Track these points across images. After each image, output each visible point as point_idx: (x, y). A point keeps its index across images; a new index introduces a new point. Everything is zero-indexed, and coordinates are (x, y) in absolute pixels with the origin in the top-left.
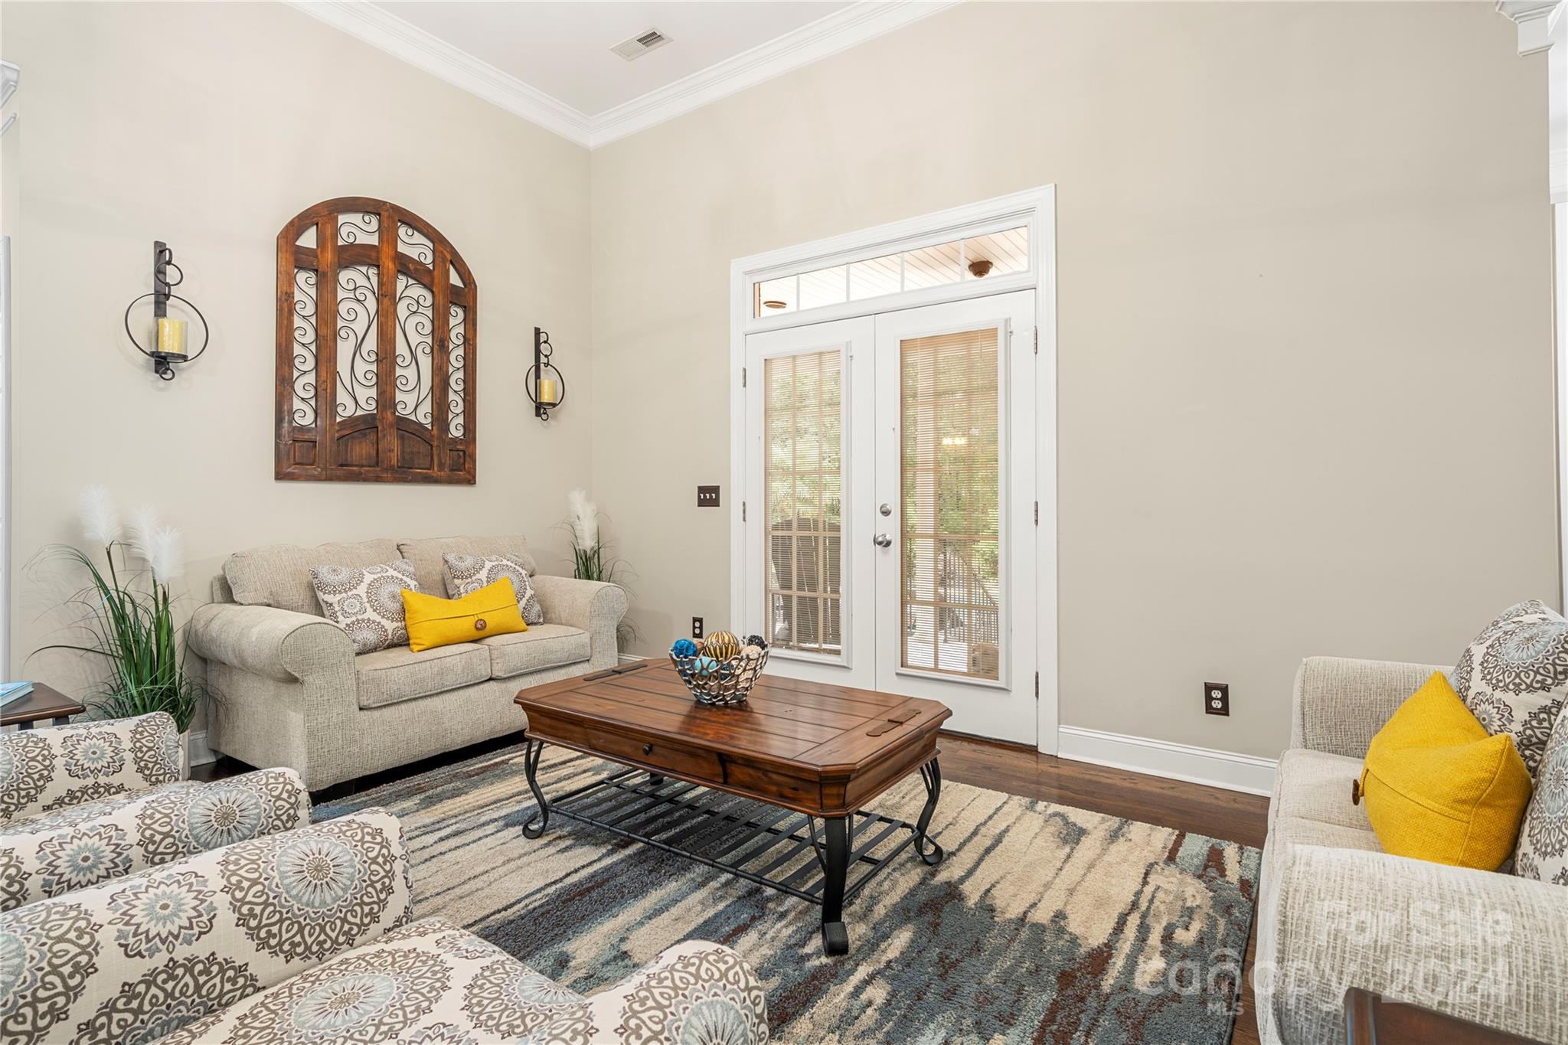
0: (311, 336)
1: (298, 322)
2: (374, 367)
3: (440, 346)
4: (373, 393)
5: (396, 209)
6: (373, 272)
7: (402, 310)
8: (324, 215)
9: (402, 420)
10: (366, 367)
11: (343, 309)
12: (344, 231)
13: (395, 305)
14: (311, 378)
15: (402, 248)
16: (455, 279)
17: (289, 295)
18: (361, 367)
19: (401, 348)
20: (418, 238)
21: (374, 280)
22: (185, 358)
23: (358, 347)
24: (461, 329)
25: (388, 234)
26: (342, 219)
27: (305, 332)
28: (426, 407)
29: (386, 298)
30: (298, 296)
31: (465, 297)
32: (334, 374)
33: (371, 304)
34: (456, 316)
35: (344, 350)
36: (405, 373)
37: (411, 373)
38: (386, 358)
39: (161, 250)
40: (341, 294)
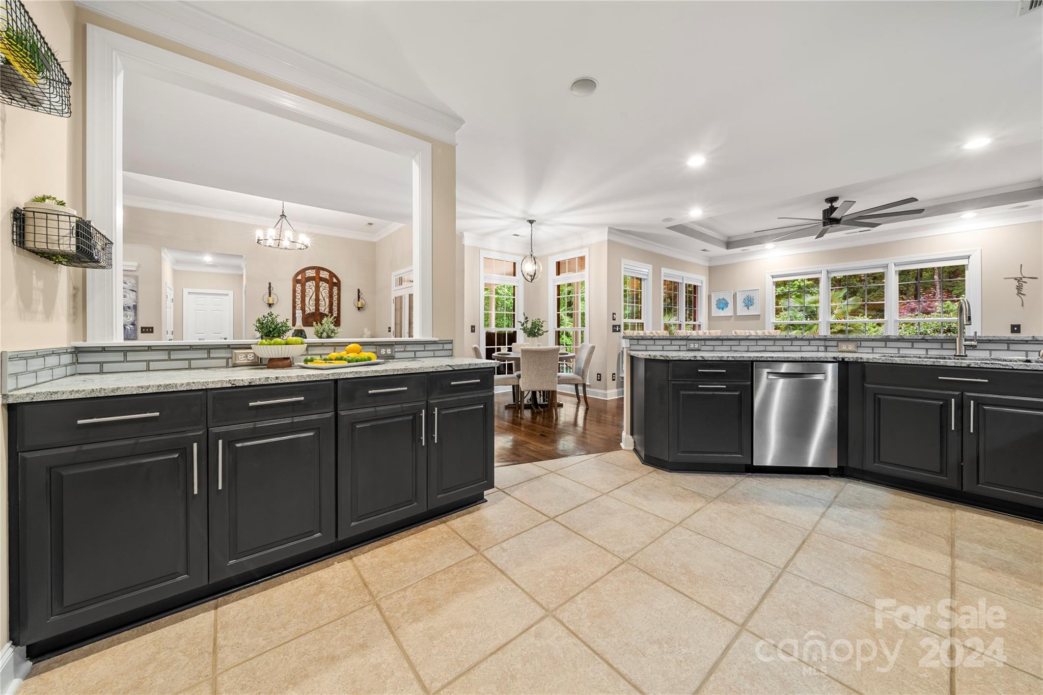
1: (297, 294)
2: (314, 302)
3: (331, 296)
4: (314, 307)
5: (319, 267)
6: (314, 282)
7: (321, 289)
8: (303, 271)
9: (322, 313)
10: (313, 302)
11: (307, 291)
12: (307, 274)
13: (319, 288)
14: (300, 306)
15: (321, 276)
16: (335, 280)
17: (295, 289)
18: (311, 302)
19: (321, 297)
20: (325, 272)
21: (314, 284)
22: (273, 304)
23: (310, 298)
24: (337, 292)
25: (318, 273)
26: (306, 272)
27: (299, 296)
28: (327, 310)
29: (317, 288)
30: (297, 289)
31: (338, 284)
32: (305, 304)
33: (314, 289)
34: (335, 289)
35: (307, 299)
36: (322, 303)
37: (323, 303)
38: (317, 300)
39: (270, 284)
40: (306, 287)
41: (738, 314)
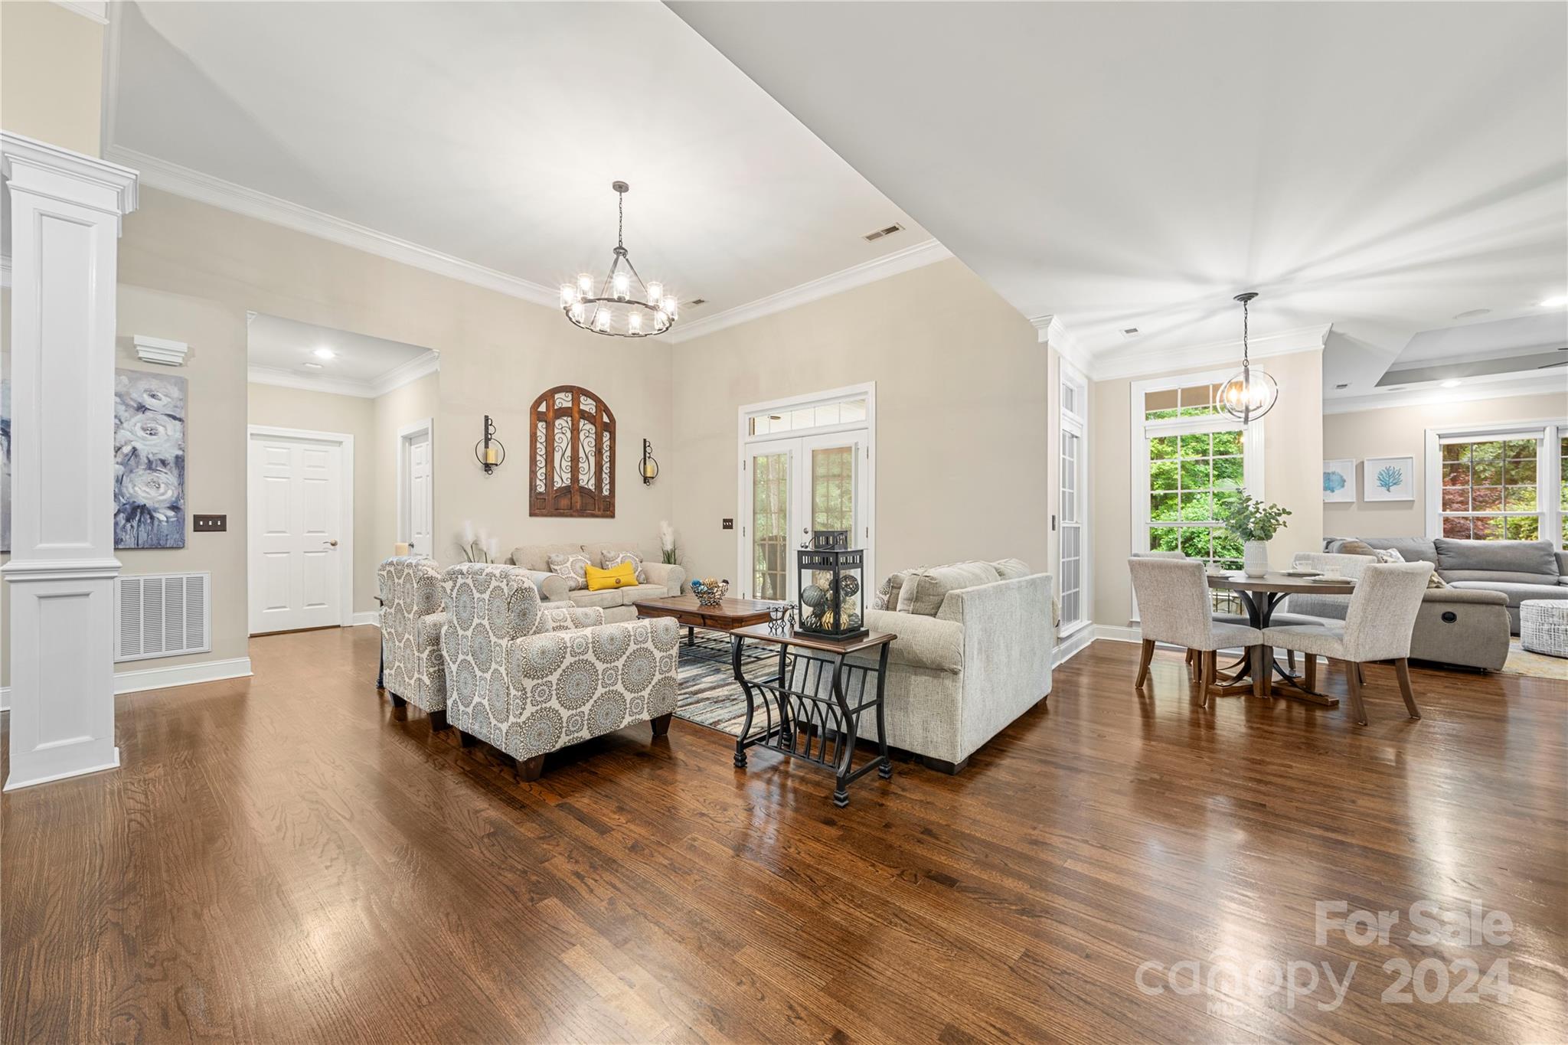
0: (544, 452)
1: (538, 445)
2: (570, 464)
3: (599, 452)
4: (569, 475)
5: (579, 388)
6: (570, 419)
7: (582, 436)
8: (549, 396)
9: (582, 488)
10: (566, 464)
11: (556, 438)
12: (557, 402)
13: (579, 433)
14: (543, 470)
15: (582, 407)
16: (606, 419)
17: (536, 433)
18: (564, 464)
19: (581, 454)
20: (590, 401)
21: (570, 423)
22: (496, 465)
23: (563, 455)
24: (608, 443)
25: (576, 401)
26: (556, 396)
27: (541, 450)
28: (592, 481)
29: (575, 431)
30: (539, 433)
31: (610, 427)
32: (553, 468)
33: (569, 434)
34: (606, 436)
35: (557, 456)
36: (583, 465)
37: (586, 465)
38: (575, 459)
39: (487, 418)
40: (556, 431)
41: (1366, 500)
